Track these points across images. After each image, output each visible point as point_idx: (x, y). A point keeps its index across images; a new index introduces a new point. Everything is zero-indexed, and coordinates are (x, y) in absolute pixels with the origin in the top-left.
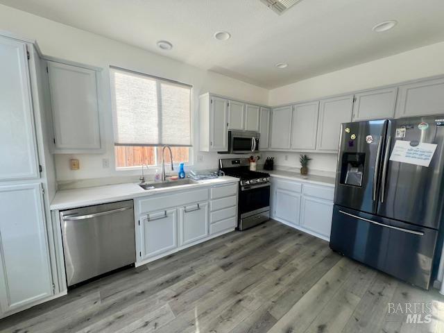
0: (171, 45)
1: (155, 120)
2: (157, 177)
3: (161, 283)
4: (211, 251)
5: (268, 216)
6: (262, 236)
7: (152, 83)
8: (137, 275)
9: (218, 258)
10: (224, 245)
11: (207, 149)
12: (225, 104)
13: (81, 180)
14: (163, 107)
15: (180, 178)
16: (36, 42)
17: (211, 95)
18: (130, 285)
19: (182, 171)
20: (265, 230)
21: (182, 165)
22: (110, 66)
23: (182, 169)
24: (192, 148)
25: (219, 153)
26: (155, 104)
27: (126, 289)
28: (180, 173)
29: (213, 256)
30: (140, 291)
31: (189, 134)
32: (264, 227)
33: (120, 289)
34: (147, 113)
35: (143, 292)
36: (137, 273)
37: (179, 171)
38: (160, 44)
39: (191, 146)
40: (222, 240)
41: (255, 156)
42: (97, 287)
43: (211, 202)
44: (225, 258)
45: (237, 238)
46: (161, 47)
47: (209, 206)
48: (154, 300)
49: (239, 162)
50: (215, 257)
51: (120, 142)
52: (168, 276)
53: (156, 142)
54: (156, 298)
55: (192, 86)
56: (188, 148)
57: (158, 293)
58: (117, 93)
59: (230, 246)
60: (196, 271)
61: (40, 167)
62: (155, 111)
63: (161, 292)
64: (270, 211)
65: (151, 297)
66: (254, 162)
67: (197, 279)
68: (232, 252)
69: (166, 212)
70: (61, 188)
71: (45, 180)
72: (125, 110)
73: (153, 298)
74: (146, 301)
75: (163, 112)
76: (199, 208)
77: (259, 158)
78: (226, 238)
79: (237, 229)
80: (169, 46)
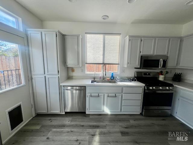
0: (108, 16)
1: (102, 53)
2: (100, 78)
3: (91, 125)
4: (120, 121)
5: (170, 113)
6: (158, 125)
7: (101, 36)
8: (85, 117)
9: (121, 126)
10: (129, 121)
11: (126, 66)
12: (139, 40)
13: (75, 76)
14: (105, 46)
15: (111, 79)
16: (58, 30)
17: (130, 36)
18: (81, 120)
19: (112, 76)
20: (163, 122)
21: (113, 73)
22: (86, 33)
23: (112, 75)
24: (119, 65)
25: (135, 68)
26: (102, 46)
27: (79, 121)
28: (111, 77)
29: (121, 124)
30: (82, 125)
31: (118, 59)
32: (164, 120)
33: (77, 120)
34: (98, 50)
35: (83, 126)
36: (85, 116)
37: (111, 76)
38: (103, 17)
39: (118, 64)
40: (129, 117)
41: (164, 71)
42: (72, 116)
43: (123, 94)
44: (126, 128)
45: (140, 119)
46: (104, 19)
47: (122, 97)
48: (84, 131)
49: (149, 74)
50: (120, 125)
51: (88, 63)
52: (95, 124)
53: (102, 62)
54: (86, 131)
55: (121, 34)
56: (117, 65)
57: (87, 130)
58: (87, 43)
59: (132, 122)
60: (107, 128)
61: (58, 71)
62: (102, 49)
63: (89, 129)
64: (172, 110)
65: (85, 129)
66: (162, 75)
67: (105, 132)
68: (132, 127)
69: (99, 94)
70: (69, 78)
71: (59, 75)
72: (90, 50)
73: (85, 130)
74: (82, 130)
75: (105, 49)
76: (116, 96)
77: (167, 73)
78: (132, 117)
79: (141, 114)
80: (107, 17)
